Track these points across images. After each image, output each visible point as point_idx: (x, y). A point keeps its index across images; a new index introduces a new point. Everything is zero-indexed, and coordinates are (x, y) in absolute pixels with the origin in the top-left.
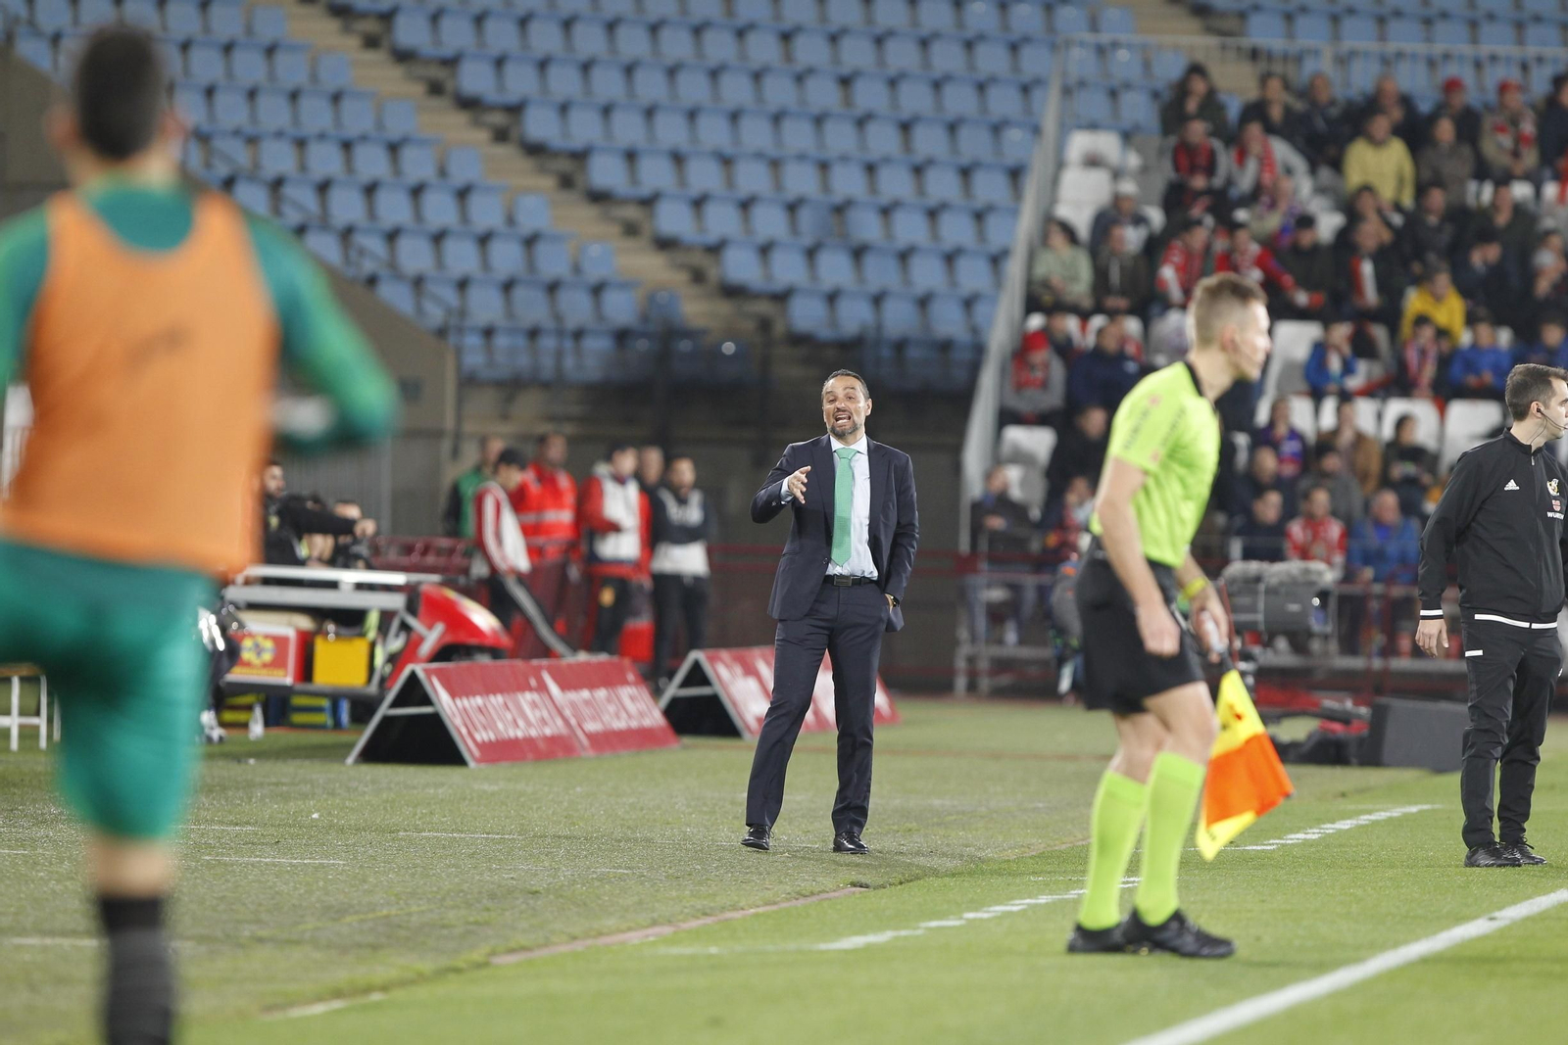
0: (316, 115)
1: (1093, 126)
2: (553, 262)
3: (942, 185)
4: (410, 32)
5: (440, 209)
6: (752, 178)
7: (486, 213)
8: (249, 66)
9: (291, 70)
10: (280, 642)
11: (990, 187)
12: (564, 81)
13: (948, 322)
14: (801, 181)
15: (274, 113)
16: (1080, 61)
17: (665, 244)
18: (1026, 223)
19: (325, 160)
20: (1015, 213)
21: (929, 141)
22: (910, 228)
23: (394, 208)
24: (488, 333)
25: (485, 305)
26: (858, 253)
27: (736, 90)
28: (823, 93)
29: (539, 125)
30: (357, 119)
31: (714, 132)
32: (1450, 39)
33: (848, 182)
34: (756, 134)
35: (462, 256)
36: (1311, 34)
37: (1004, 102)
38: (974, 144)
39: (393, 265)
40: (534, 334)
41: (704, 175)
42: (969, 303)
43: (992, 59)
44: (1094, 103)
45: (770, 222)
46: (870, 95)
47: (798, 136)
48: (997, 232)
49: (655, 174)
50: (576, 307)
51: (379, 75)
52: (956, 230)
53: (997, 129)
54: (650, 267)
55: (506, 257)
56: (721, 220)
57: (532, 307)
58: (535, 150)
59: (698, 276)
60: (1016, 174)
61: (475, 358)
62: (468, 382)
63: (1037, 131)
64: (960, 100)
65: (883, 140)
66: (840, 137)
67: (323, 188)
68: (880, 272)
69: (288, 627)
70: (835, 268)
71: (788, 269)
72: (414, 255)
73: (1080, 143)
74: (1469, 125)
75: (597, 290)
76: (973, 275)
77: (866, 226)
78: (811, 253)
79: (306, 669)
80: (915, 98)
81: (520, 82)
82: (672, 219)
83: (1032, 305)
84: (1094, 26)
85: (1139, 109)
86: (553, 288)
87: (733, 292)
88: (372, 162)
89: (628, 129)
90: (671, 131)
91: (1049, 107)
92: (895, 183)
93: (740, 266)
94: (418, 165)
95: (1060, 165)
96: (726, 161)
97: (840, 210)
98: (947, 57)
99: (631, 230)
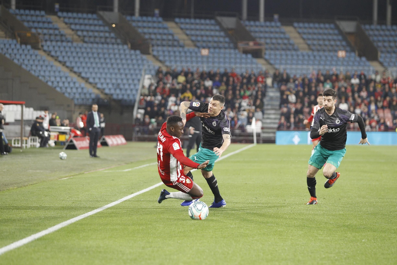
0: (57, 74)
1: (148, 74)
2: (85, 91)
3: (130, 81)
4: (68, 64)
5: (72, 85)
6: (108, 81)
7: (77, 85)
8: (49, 68)
9: (54, 69)
10: (55, 136)
11: (136, 82)
12: (86, 70)
13: (131, 97)
14: (114, 81)
15: (52, 74)
16: (146, 67)
17: (98, 89)
18: (140, 87)
19: (58, 79)
20: (139, 84)
21: (129, 76)
22: (127, 87)
23: (66, 85)
24: (78, 99)
25: (77, 96)
26: (121, 89)
27: (106, 71)
28: (116, 71)
29: (83, 75)
30: (62, 74)
31: (104, 75)
32: (189, 64)
33: (119, 81)
34: (109, 76)
35: (74, 90)
36: (173, 63)
37: (137, 72)
38: (134, 77)
39: (66, 91)
40: (83, 99)
41: (103, 81)
42: (134, 95)
43: (136, 67)
44: (147, 72)
45: (110, 86)
46: (122, 71)
47: (113, 76)
48: (137, 87)
49: (97, 80)
50: (88, 96)
51: (64, 69)
52: (132, 87)
53: (137, 75)
54: (96, 91)
55: (80, 90)
56: (105, 86)
57: (83, 96)
58: (83, 78)
59: (102, 92)
60: (139, 80)
61: (76, 102)
62: (75, 105)
63: (141, 75)
64: (132, 72)
65: (123, 76)
66: (118, 76)
67: (58, 82)
68: (123, 92)
69: (56, 134)
70: (118, 91)
71: (112, 91)
72: (69, 90)
73: (147, 76)
74: (192, 74)
75: (90, 94)
76: (134, 92)
77: (122, 86)
78: (115, 90)
79: (58, 138)
80: (127, 71)
81: (81, 70)
82: (99, 86)
83: (141, 95)
84: (148, 62)
85: (153, 72)
86: (85, 94)
87: (106, 94)
88: (64, 79)
89: (94, 75)
90: (99, 75)
91: (143, 72)
92: (125, 81)
93: (107, 91)
94: (69, 80)
95: (144, 79)
96: (105, 79)
97: (118, 85)
98: (131, 67)
99: (94, 87)
